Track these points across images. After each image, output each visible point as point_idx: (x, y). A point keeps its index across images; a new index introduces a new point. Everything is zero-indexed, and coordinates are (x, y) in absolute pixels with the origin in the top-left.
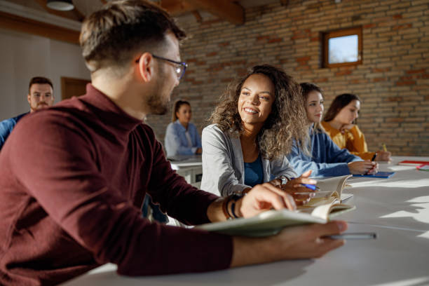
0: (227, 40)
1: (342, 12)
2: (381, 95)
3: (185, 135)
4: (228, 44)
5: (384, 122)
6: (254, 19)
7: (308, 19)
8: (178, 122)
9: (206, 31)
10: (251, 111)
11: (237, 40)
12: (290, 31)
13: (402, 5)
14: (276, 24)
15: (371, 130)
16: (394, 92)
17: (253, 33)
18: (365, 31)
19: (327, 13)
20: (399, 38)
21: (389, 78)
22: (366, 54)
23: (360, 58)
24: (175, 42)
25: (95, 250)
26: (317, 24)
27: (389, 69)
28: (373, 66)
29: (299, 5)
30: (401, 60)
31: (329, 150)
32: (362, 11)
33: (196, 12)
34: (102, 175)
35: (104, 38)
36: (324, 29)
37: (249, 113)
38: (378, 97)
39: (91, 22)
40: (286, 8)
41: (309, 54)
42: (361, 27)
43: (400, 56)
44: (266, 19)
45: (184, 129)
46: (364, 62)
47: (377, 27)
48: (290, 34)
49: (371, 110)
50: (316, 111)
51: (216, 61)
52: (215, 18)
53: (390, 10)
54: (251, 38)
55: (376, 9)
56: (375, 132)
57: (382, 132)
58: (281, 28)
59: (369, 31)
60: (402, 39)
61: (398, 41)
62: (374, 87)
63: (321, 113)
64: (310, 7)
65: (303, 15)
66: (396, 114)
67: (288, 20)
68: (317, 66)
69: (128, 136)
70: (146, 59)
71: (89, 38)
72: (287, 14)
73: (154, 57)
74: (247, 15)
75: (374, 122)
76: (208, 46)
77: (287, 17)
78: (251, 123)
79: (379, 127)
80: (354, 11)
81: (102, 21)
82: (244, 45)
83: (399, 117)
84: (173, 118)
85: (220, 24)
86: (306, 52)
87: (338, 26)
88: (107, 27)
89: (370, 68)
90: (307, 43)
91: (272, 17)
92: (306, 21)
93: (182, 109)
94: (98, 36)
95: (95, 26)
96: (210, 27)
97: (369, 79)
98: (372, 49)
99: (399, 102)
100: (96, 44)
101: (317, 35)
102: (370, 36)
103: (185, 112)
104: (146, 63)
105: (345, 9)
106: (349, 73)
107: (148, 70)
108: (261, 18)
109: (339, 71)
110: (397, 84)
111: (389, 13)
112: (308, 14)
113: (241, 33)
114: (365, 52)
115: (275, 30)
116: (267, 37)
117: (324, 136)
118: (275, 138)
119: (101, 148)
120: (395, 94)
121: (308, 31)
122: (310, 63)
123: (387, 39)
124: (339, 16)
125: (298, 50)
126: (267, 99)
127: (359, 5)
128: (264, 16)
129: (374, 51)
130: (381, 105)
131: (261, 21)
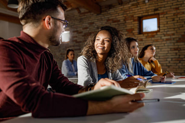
0: (92, 21)
1: (149, 7)
2: (169, 47)
3: (71, 66)
4: (93, 23)
5: (172, 60)
6: (106, 11)
7: (132, 10)
8: (68, 60)
9: (82, 17)
10: (101, 48)
11: (97, 21)
12: (123, 17)
13: (178, 3)
14: (116, 14)
15: (165, 65)
16: (176, 45)
17: (105, 18)
18: (160, 16)
19: (141, 7)
20: (178, 19)
21: (174, 39)
22: (162, 27)
23: (158, 29)
24: (62, 11)
25: (21, 105)
26: (137, 13)
27: (173, 34)
28: (165, 33)
29: (128, 4)
30: (179, 29)
31: (142, 71)
32: (159, 6)
33: (78, 9)
34: (26, 70)
35: (28, 9)
36: (140, 15)
37: (100, 49)
38: (168, 48)
39: (23, 2)
40: (121, 6)
41: (133, 27)
42: (158, 14)
43: (179, 28)
44: (112, 11)
45: (71, 63)
46: (161, 31)
47: (167, 14)
48: (124, 18)
49: (165, 55)
50: (135, 51)
51: (87, 32)
52: (87, 11)
53: (173, 5)
54: (105, 20)
55: (166, 5)
56: (167, 66)
57: (171, 66)
58: (119, 15)
59: (162, 16)
60: (180, 20)
61: (177, 20)
62: (166, 43)
63: (137, 52)
64: (133, 5)
65: (129, 9)
66: (177, 56)
67: (122, 11)
68: (137, 33)
69: (40, 56)
70: (48, 19)
71: (22, 9)
72: (122, 9)
73: (52, 18)
74: (102, 10)
75: (167, 61)
76: (83, 25)
77: (122, 10)
78: (101, 54)
79: (169, 63)
80: (155, 6)
81: (27, 1)
82: (101, 24)
83: (179, 58)
84: (66, 57)
85: (89, 14)
86: (132, 27)
87: (147, 14)
88: (30, 4)
89: (164, 34)
90: (131, 22)
91: (114, 10)
92: (131, 12)
93: (70, 53)
94: (26, 8)
95: (24, 4)
96: (85, 15)
97: (163, 39)
98: (164, 24)
99: (179, 51)
100: (25, 12)
101: (137, 18)
102: (163, 18)
103: (71, 55)
104: (48, 20)
105: (150, 6)
106: (153, 36)
107: (49, 24)
108: (109, 11)
109: (148, 36)
110: (177, 42)
111: (172, 7)
112: (132, 8)
113: (100, 18)
114: (161, 26)
115: (116, 16)
116: (112, 20)
117: (139, 64)
118: (113, 60)
119: (26, 60)
120: (177, 47)
121: (132, 16)
122: (134, 32)
123: (171, 20)
124: (148, 9)
125: (127, 26)
126: (108, 41)
127: (157, 3)
128: (111, 10)
129: (166, 25)
130: (170, 52)
131: (109, 12)
